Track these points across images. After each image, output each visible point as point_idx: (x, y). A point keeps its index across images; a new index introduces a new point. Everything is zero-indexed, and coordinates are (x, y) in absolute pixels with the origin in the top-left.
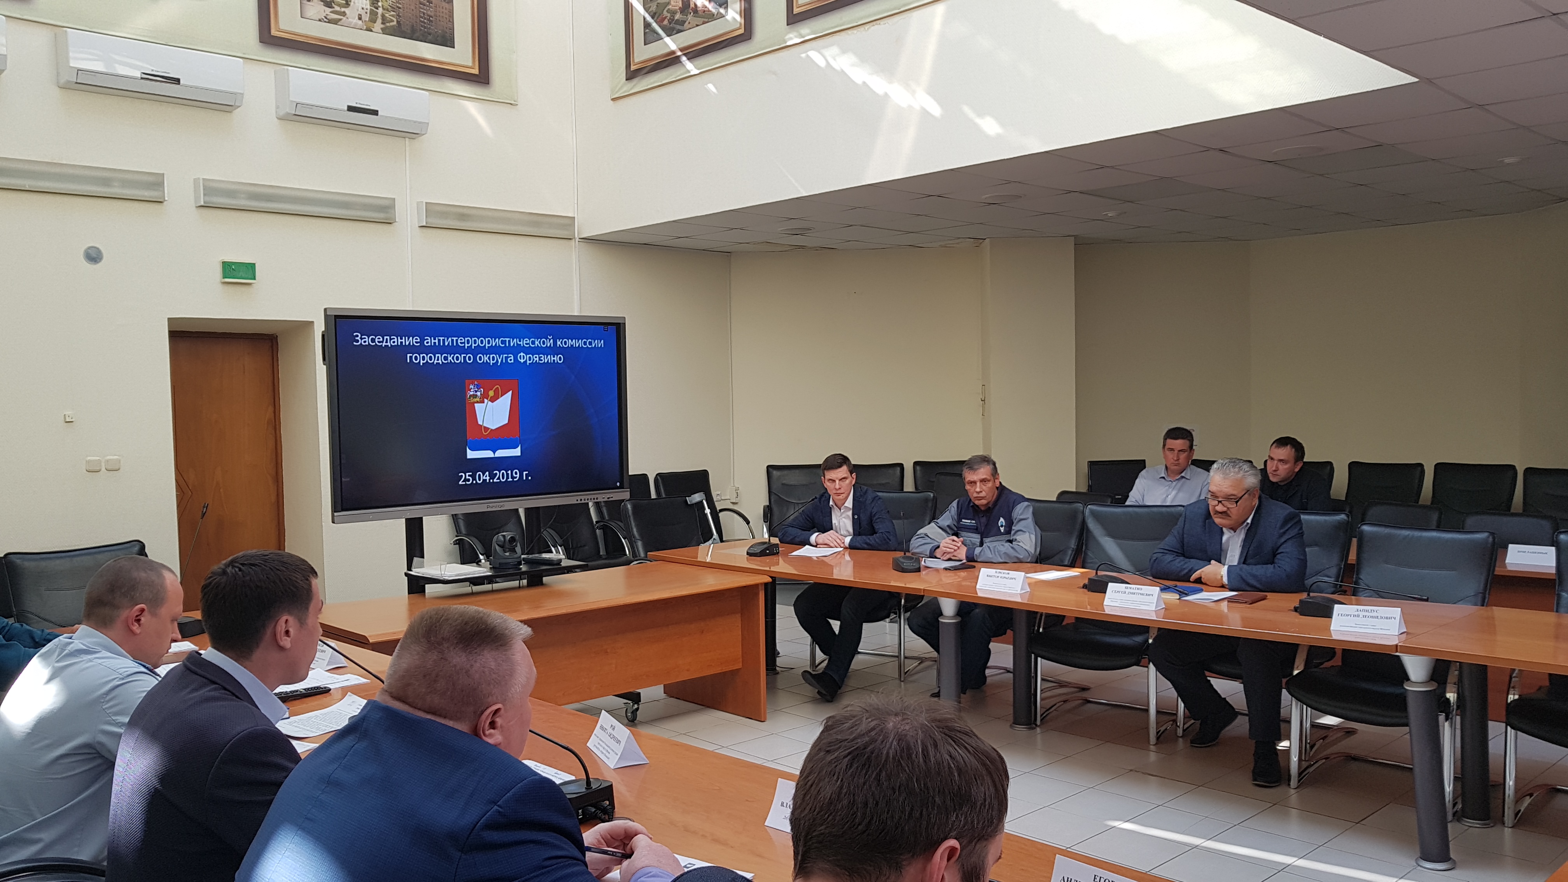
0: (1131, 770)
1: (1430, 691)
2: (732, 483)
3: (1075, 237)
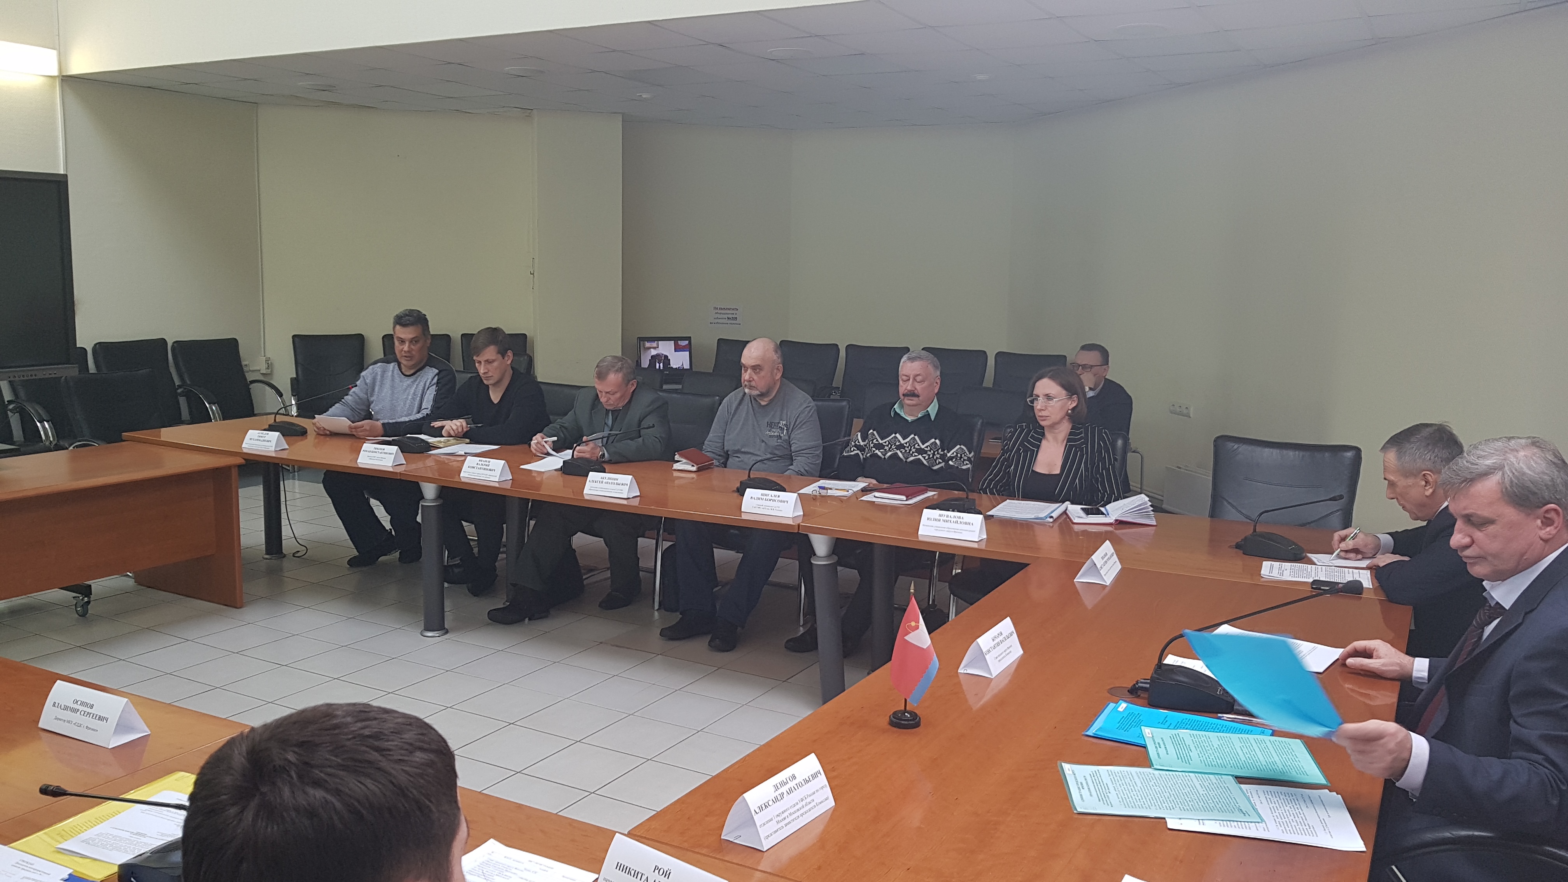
0: (601, 643)
1: (831, 564)
2: (263, 352)
3: (623, 114)
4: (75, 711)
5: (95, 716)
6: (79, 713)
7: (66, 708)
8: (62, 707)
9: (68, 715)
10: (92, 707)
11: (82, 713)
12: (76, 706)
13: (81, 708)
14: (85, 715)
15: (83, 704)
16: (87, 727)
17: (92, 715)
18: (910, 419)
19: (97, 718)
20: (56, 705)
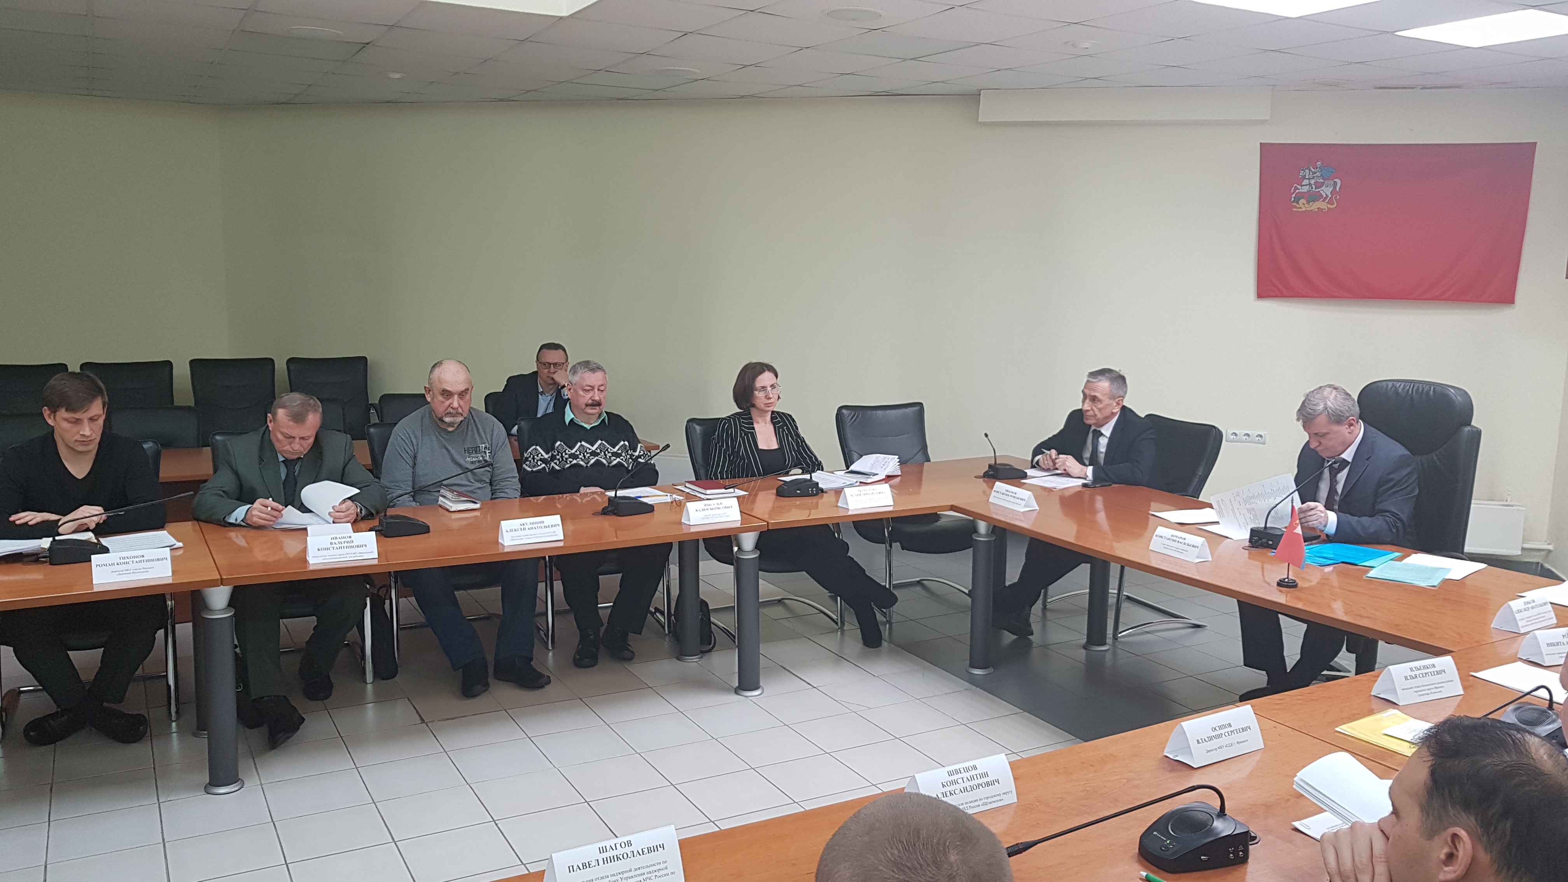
4: (1219, 736)
5: (1238, 730)
6: (1223, 736)
7: (1211, 738)
8: (1207, 739)
9: (1216, 743)
10: (1230, 725)
11: (1227, 734)
12: (1216, 733)
13: (1222, 731)
14: (1230, 734)
15: (1220, 727)
16: (1238, 743)
17: (1235, 731)
18: (588, 427)
19: (1241, 731)
20: (1200, 741)
